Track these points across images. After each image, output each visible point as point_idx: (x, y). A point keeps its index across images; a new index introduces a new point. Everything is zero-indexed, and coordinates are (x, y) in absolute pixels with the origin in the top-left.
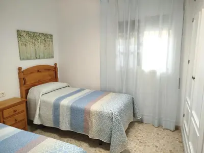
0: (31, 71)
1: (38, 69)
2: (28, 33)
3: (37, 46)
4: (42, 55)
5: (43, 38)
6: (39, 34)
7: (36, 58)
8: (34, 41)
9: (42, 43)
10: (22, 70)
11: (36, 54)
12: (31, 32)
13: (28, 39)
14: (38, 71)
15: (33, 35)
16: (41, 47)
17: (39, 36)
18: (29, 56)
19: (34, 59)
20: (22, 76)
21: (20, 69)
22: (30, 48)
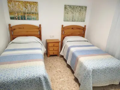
0: (68, 28)
1: (73, 27)
2: (70, 6)
3: (74, 14)
4: (76, 19)
5: (79, 9)
6: (77, 7)
7: (73, 21)
8: (73, 11)
9: (78, 12)
10: (64, 26)
11: (73, 19)
12: (72, 6)
13: (70, 10)
14: (72, 28)
15: (73, 8)
16: (77, 15)
17: (77, 8)
18: (68, 19)
19: (71, 21)
20: (63, 30)
21: (62, 26)
22: (70, 15)
